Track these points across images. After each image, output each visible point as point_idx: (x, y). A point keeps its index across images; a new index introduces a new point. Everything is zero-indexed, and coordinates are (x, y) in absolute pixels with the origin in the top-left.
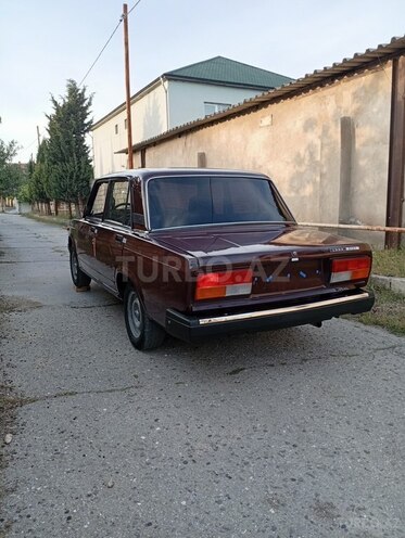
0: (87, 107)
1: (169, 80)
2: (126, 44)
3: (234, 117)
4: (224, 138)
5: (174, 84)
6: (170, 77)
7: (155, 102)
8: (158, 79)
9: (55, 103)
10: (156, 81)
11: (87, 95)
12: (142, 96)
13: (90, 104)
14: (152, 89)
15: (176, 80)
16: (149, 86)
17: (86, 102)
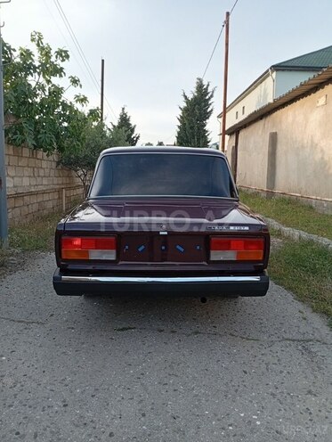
0: (209, 98)
1: (277, 70)
2: (227, 44)
3: (299, 99)
4: (290, 119)
5: (281, 73)
6: (277, 68)
7: (265, 90)
8: (268, 71)
9: (186, 97)
10: (266, 73)
11: (210, 90)
12: (256, 87)
13: (212, 96)
14: (264, 80)
15: (283, 70)
16: (261, 77)
17: (209, 95)
